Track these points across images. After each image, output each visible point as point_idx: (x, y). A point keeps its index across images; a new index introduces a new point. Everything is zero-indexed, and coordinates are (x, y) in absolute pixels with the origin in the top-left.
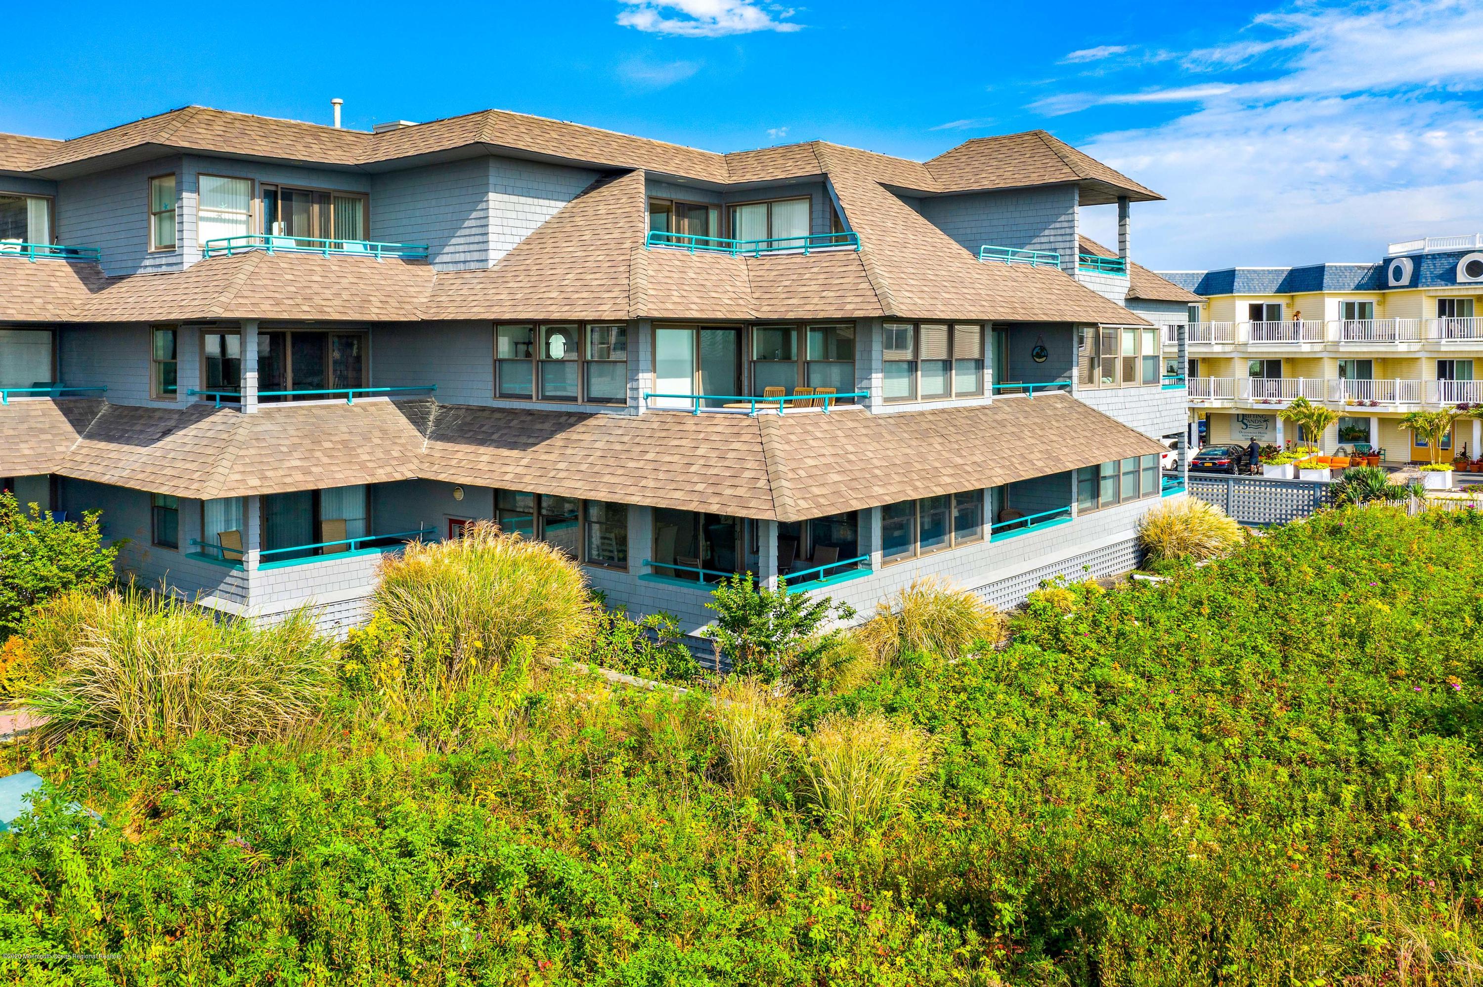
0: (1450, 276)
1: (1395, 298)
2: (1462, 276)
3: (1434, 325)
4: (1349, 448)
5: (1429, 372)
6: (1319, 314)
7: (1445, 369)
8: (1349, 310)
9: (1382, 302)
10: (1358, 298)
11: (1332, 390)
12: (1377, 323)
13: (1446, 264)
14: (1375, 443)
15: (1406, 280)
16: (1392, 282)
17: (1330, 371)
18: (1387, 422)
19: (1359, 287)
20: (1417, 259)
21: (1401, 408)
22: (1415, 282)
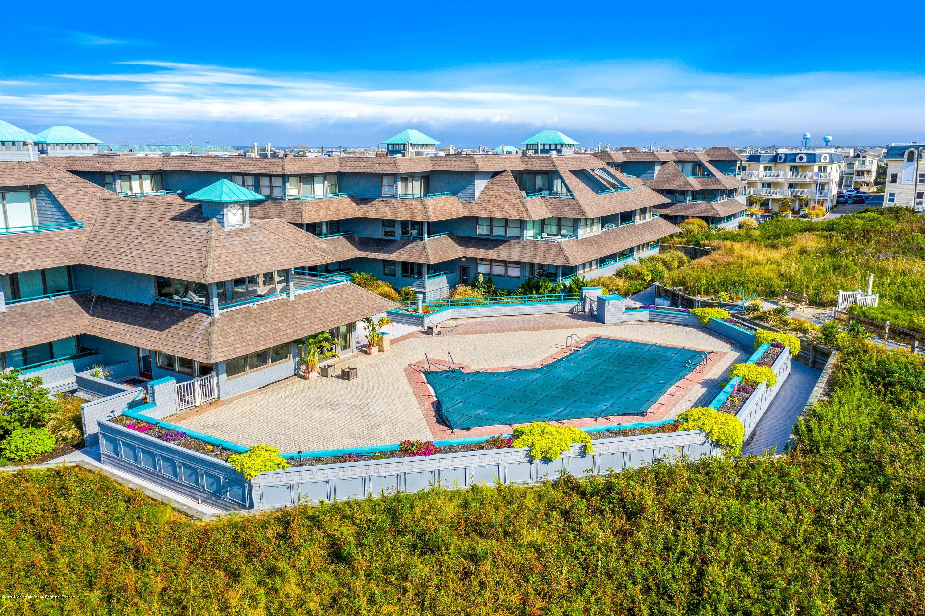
0: (794, 160)
1: (780, 165)
2: (797, 160)
3: (789, 174)
4: (763, 208)
5: (786, 186)
6: (758, 169)
7: (791, 186)
8: (766, 169)
9: (775, 166)
10: (769, 165)
11: (760, 191)
12: (773, 172)
13: (793, 156)
14: (770, 207)
15: (782, 160)
16: (778, 160)
17: (760, 186)
18: (774, 200)
19: (769, 162)
20: (786, 155)
21: (778, 197)
22: (785, 162)
